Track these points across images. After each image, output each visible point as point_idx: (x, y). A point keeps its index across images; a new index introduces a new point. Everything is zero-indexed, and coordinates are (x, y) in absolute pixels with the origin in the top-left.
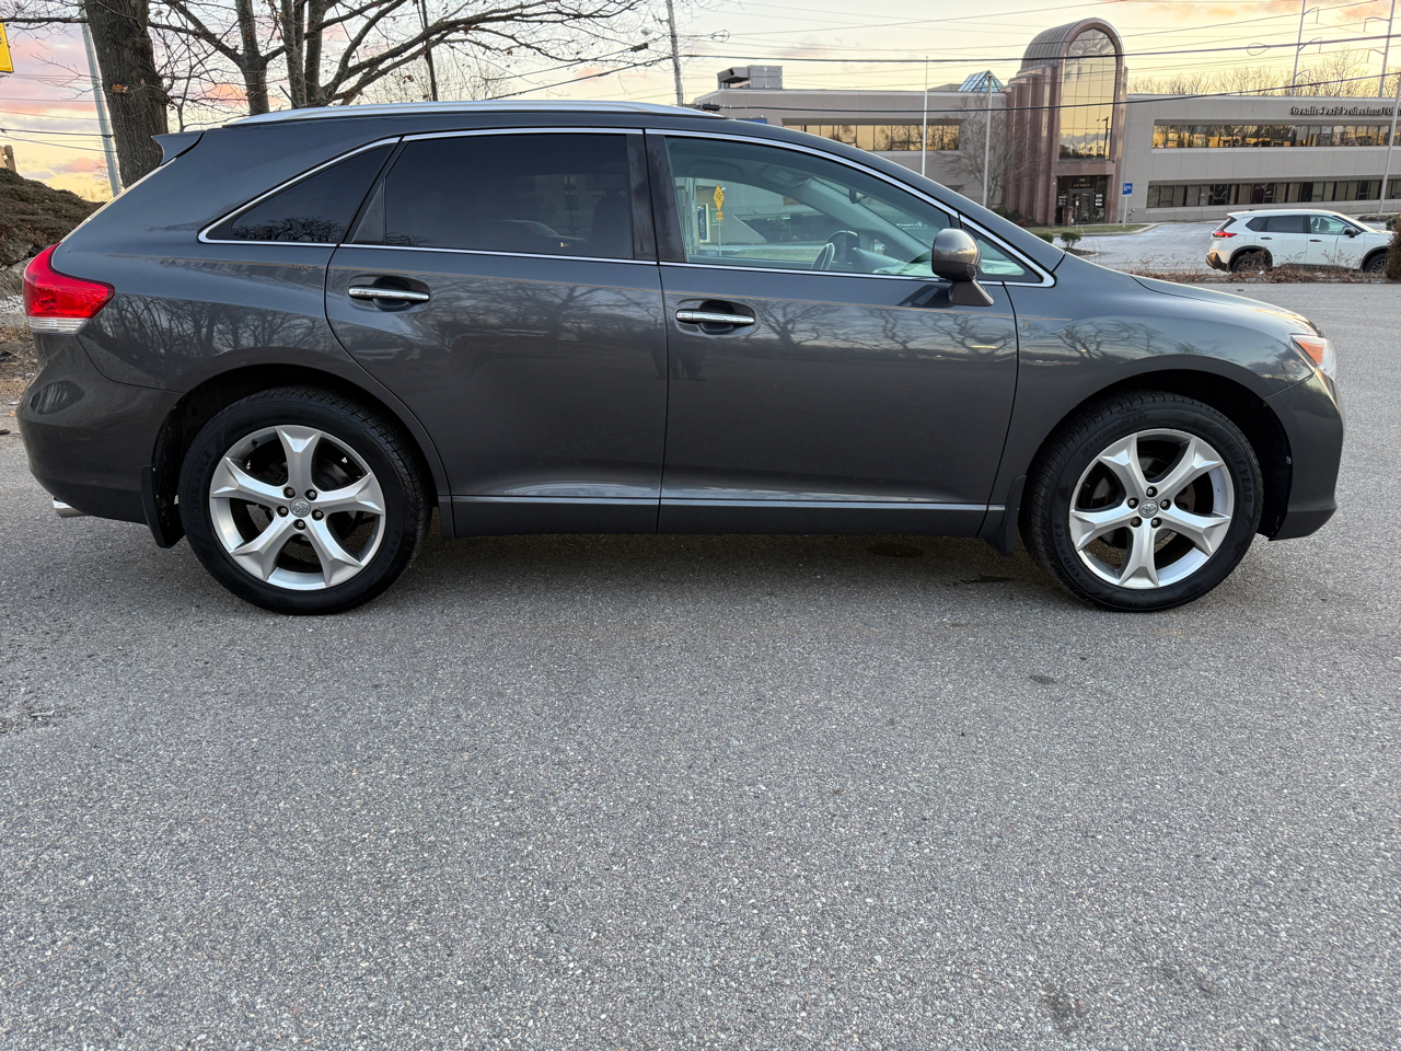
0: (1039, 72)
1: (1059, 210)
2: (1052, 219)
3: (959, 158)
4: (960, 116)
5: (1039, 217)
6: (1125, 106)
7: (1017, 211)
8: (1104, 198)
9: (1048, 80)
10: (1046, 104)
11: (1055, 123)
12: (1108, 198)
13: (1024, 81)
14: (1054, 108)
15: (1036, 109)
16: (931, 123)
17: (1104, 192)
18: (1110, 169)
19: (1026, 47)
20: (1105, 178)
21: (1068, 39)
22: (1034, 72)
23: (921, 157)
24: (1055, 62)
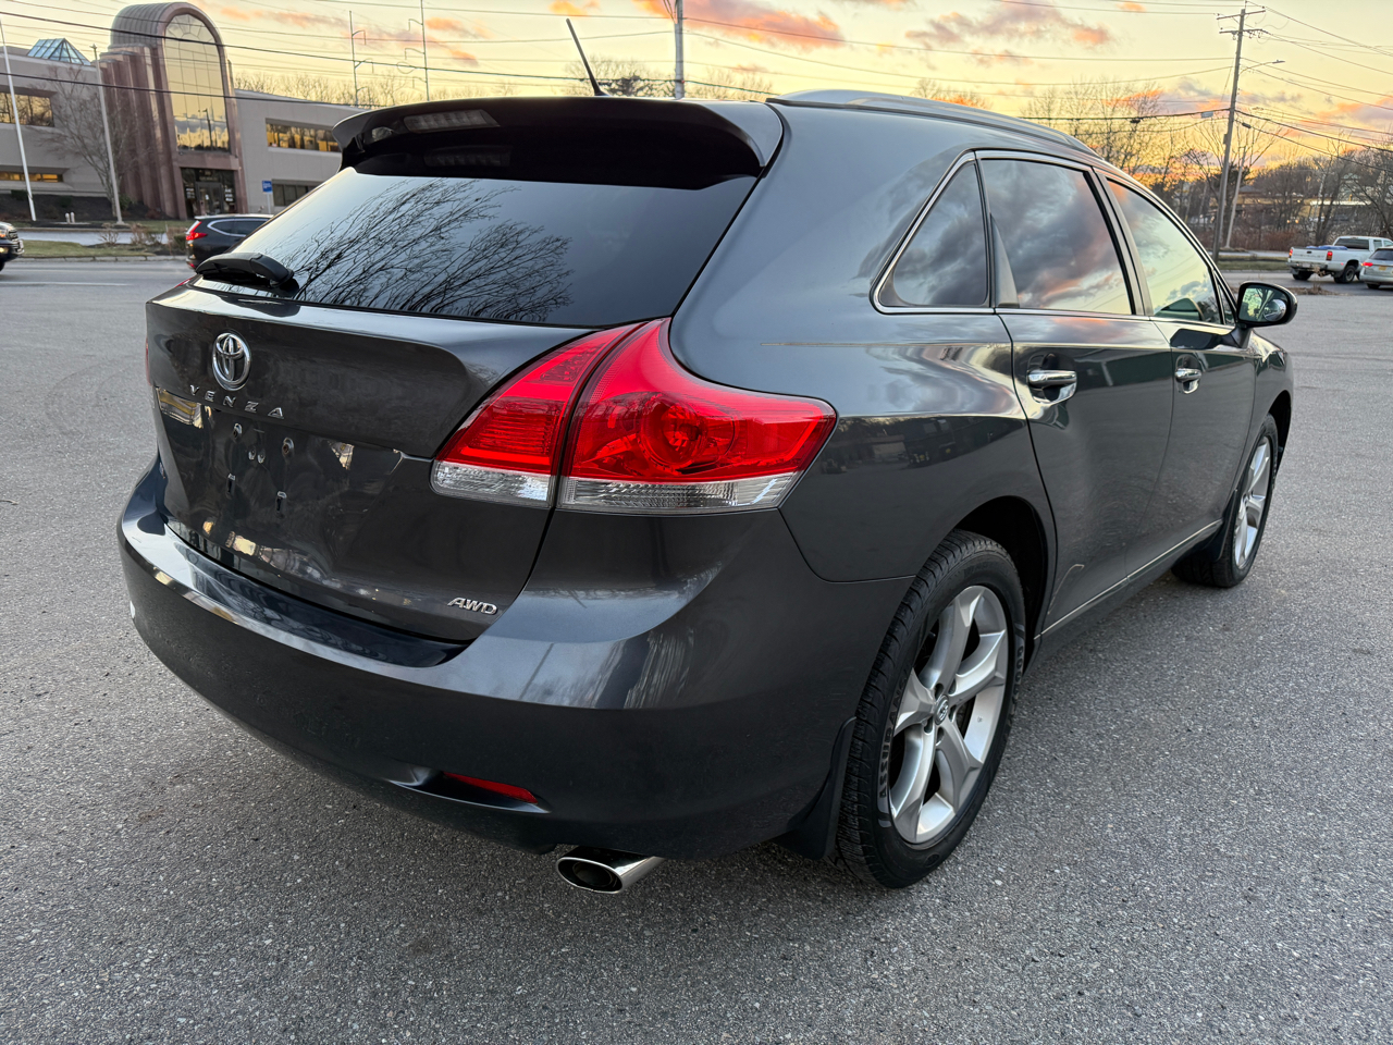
0: (136, 50)
1: (189, 203)
2: (183, 213)
3: (60, 138)
4: (49, 86)
5: (168, 208)
6: (240, 101)
7: (141, 202)
8: (234, 193)
9: (149, 61)
10: (152, 86)
11: (167, 110)
12: (237, 194)
13: (120, 58)
14: (162, 93)
15: (142, 90)
16: (19, 91)
17: (232, 186)
18: (234, 164)
19: (114, 18)
20: (232, 172)
21: (164, 19)
22: (130, 50)
23: (16, 131)
24: (154, 40)
